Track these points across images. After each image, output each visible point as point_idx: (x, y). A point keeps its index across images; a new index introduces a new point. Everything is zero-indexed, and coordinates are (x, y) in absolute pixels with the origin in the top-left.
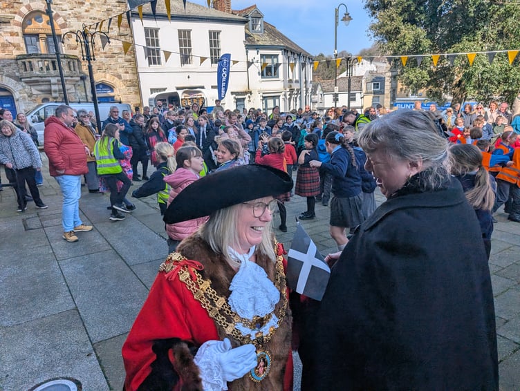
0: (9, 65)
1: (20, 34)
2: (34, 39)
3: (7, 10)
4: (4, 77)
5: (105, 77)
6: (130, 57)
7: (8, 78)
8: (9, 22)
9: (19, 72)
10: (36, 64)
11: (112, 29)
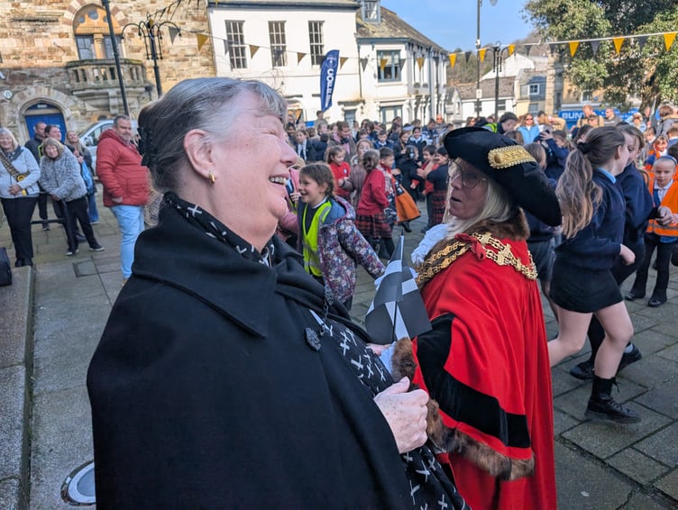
0: (58, 75)
1: (71, 35)
2: (88, 41)
3: (54, 4)
4: (52, 90)
6: (207, 60)
7: (56, 92)
8: (57, 21)
9: (69, 82)
10: (91, 73)
11: (184, 24)
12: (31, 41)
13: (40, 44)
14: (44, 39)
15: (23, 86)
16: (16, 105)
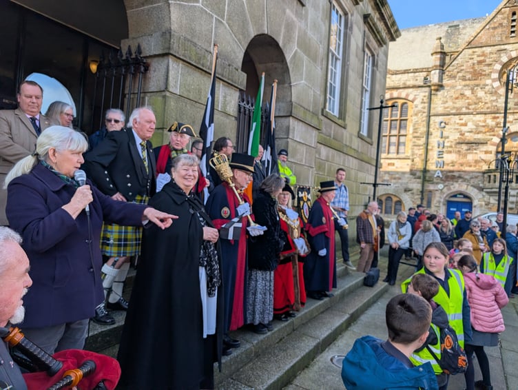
0: (476, 177)
1: (494, 153)
3: (488, 133)
4: (469, 187)
7: (472, 188)
8: (487, 143)
9: (483, 183)
12: (465, 155)
13: (470, 157)
14: (474, 155)
15: (451, 183)
16: (444, 193)
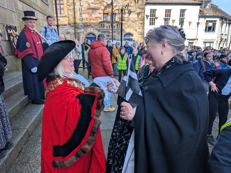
0: (97, 25)
1: (102, 14)
2: (107, 15)
3: (99, 4)
4: (94, 30)
5: (130, 30)
6: (142, 22)
7: (95, 30)
8: (99, 9)
9: (99, 28)
10: (106, 25)
11: (136, 10)
12: (91, 15)
13: (93, 16)
14: (95, 15)
15: (87, 28)
16: (84, 34)
